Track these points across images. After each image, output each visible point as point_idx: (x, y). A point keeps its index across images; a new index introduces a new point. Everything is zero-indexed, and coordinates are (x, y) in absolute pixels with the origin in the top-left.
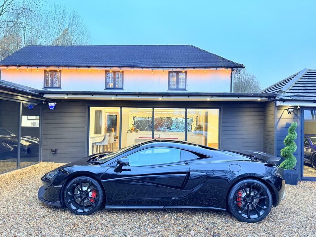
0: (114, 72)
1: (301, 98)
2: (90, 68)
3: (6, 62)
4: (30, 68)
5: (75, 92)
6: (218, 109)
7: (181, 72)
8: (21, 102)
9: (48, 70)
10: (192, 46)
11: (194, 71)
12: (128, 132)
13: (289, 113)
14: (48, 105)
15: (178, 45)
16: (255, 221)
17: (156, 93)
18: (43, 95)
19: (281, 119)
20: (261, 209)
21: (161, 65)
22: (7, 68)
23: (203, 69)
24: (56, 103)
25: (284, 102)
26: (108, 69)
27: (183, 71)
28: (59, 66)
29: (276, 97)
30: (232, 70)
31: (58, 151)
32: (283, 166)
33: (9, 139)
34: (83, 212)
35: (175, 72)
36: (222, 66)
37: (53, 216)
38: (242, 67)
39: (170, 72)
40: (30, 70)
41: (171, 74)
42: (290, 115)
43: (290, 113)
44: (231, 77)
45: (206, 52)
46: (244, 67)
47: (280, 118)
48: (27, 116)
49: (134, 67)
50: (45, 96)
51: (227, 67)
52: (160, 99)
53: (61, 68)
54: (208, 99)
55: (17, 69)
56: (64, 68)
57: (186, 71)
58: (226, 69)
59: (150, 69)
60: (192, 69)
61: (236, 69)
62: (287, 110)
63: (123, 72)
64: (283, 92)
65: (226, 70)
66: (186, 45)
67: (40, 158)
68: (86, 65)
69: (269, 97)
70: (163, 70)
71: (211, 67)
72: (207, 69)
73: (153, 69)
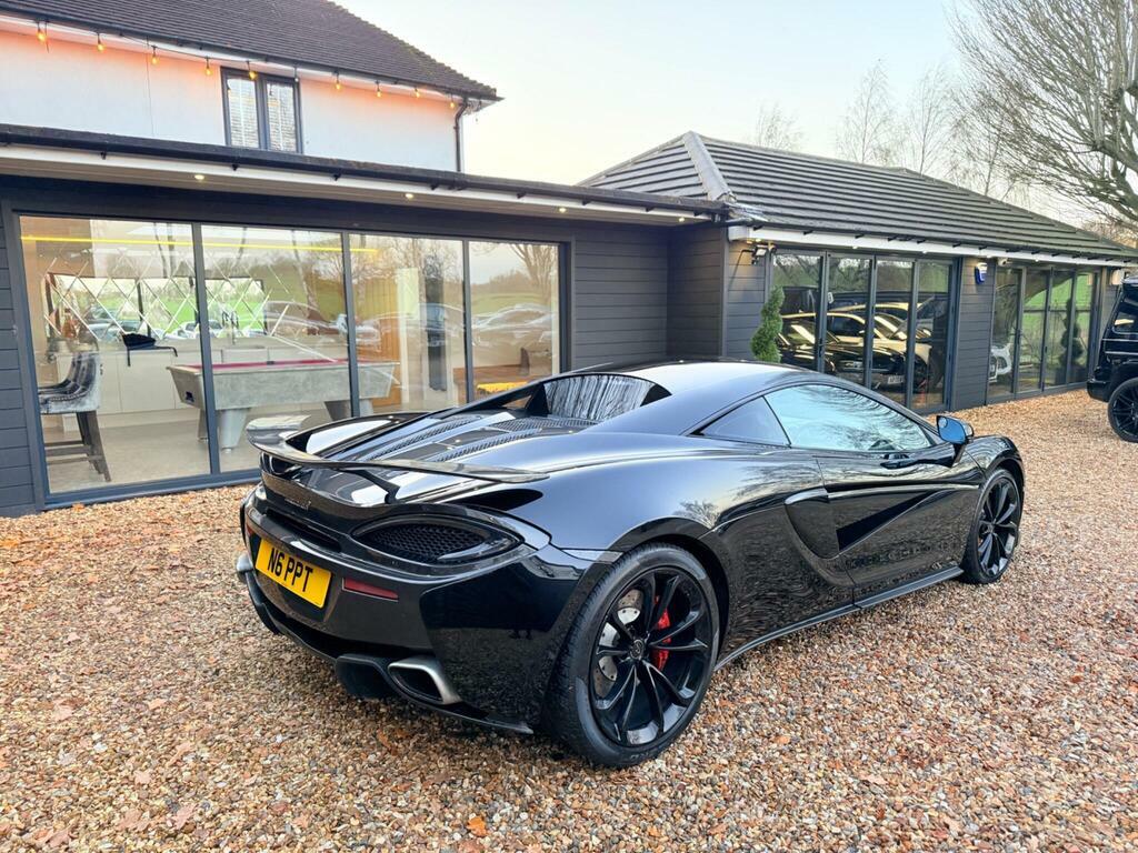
6: (555, 247)
13: (753, 263)
19: (735, 280)
29: (731, 215)
36: (437, 83)
39: (226, 72)
41: (229, 80)
43: (757, 262)
44: (457, 128)
46: (499, 99)
47: (733, 277)
51: (449, 91)
54: (562, 209)
57: (298, 79)
58: (448, 98)
59: (141, 45)
60: (329, 76)
61: (476, 101)
64: (732, 199)
65: (447, 102)
69: (715, 212)
70: (207, 58)
71: (396, 81)
72: (384, 85)
73: (157, 44)
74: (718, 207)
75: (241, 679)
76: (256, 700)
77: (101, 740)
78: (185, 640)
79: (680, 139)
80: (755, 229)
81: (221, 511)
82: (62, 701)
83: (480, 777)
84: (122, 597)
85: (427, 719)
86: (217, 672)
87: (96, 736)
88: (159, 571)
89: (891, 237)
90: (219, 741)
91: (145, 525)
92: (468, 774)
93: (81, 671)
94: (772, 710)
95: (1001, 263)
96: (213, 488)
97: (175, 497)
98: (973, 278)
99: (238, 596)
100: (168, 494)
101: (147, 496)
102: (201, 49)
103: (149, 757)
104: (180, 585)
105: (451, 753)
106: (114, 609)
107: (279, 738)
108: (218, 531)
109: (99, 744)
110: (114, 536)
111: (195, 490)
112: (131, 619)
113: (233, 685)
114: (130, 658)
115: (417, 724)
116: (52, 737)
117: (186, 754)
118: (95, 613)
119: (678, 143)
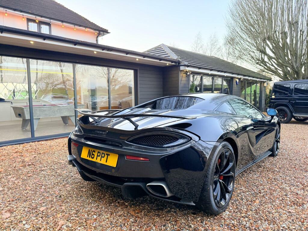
11: (63, 26)
13: (186, 76)
29: (181, 63)
36: (91, 27)
38: (106, 32)
39: (29, 20)
46: (109, 33)
47: (181, 80)
51: (95, 30)
57: (50, 23)
60: (60, 23)
65: (94, 33)
69: (174, 62)
70: (23, 15)
71: (80, 26)
72: (76, 27)
73: (7, 10)
74: (177, 61)
75: (70, 198)
76: (79, 205)
77: (26, 223)
78: (43, 187)
79: (160, 45)
80: (187, 67)
81: (38, 148)
82: (5, 211)
83: (173, 223)
84: (14, 175)
85: (143, 205)
86: (60, 196)
87: (24, 222)
88: (25, 166)
89: (219, 71)
90: (73, 220)
91: (13, 153)
92: (168, 222)
93: (8, 200)
94: (247, 193)
95: (242, 79)
96: (32, 142)
97: (20, 145)
98: (235, 83)
99: (56, 172)
100: (18, 144)
101: (11, 145)
102: (21, 12)
103: (48, 228)
104: (34, 170)
105: (158, 216)
106: (12, 179)
107: (95, 217)
108: (40, 154)
109: (26, 225)
110: (3, 157)
111: (27, 143)
112: (20, 182)
113: (68, 200)
114: (25, 194)
115: (141, 207)
116: (6, 224)
117: (62, 225)
118: (6, 181)
119: (160, 47)
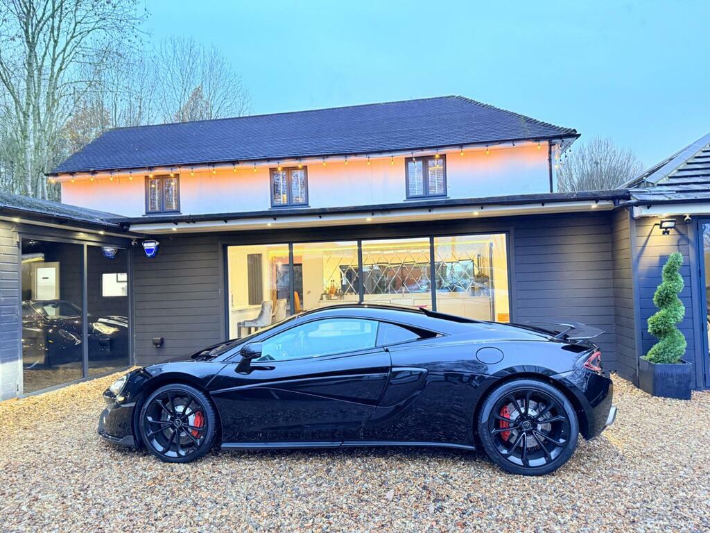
0: (288, 170)
1: (692, 196)
2: (237, 166)
3: (69, 167)
4: (116, 174)
5: (190, 216)
6: (504, 235)
7: (432, 157)
8: (86, 244)
9: (151, 176)
10: (459, 98)
11: (462, 154)
12: (322, 299)
13: (664, 233)
14: (143, 247)
15: (429, 99)
16: (539, 472)
17: (357, 207)
18: (129, 227)
19: (646, 248)
20: (554, 446)
21: (386, 147)
22: (71, 177)
23: (482, 148)
24: (157, 243)
25: (648, 208)
26: (273, 164)
27: (437, 156)
28: (173, 166)
29: (631, 198)
30: (551, 145)
31: (167, 343)
32: (653, 356)
33: (77, 322)
34: (176, 456)
35: (418, 158)
36: (526, 137)
37: (119, 464)
38: (573, 135)
39: (408, 160)
40: (116, 178)
41: (410, 164)
42: (666, 236)
43: (668, 232)
44: (550, 160)
45: (490, 108)
46: (580, 135)
47: (644, 247)
48: (115, 275)
49: (328, 156)
50: (133, 229)
51: (537, 139)
52: (369, 219)
53: (177, 170)
54: (476, 213)
55: (92, 180)
56: (183, 170)
57: (445, 155)
58: (537, 144)
59: (363, 158)
60: (457, 150)
61: (559, 141)
62: (659, 226)
63: (305, 168)
64: (650, 185)
65: (536, 146)
66: (446, 97)
67: (133, 358)
68: (227, 159)
69: (614, 198)
70: (393, 156)
71: (500, 142)
72: (492, 146)
73: (370, 156)
